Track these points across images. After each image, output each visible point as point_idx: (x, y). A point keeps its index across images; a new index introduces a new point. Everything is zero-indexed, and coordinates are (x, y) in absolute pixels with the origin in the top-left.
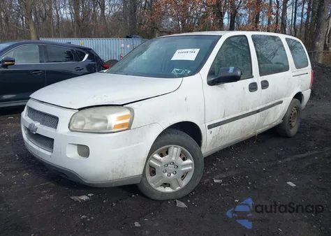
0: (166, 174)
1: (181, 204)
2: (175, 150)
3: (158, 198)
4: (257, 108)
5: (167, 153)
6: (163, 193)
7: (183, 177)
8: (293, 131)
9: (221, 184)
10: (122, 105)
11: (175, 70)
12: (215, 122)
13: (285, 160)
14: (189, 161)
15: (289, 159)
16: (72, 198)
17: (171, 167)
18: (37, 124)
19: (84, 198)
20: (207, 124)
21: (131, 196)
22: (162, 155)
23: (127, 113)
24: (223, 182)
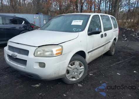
0: (73, 73)
1: (80, 85)
2: (77, 63)
3: (70, 83)
4: (103, 45)
5: (74, 64)
6: (72, 81)
7: (80, 74)
8: (113, 53)
9: (92, 75)
10: (58, 44)
11: (74, 29)
12: (90, 50)
13: (113, 65)
14: (82, 67)
15: (114, 64)
16: (32, 86)
17: (75, 70)
18: (16, 54)
19: (37, 85)
20: (88, 51)
21: (58, 83)
22: (72, 65)
23: (60, 48)
24: (93, 75)
